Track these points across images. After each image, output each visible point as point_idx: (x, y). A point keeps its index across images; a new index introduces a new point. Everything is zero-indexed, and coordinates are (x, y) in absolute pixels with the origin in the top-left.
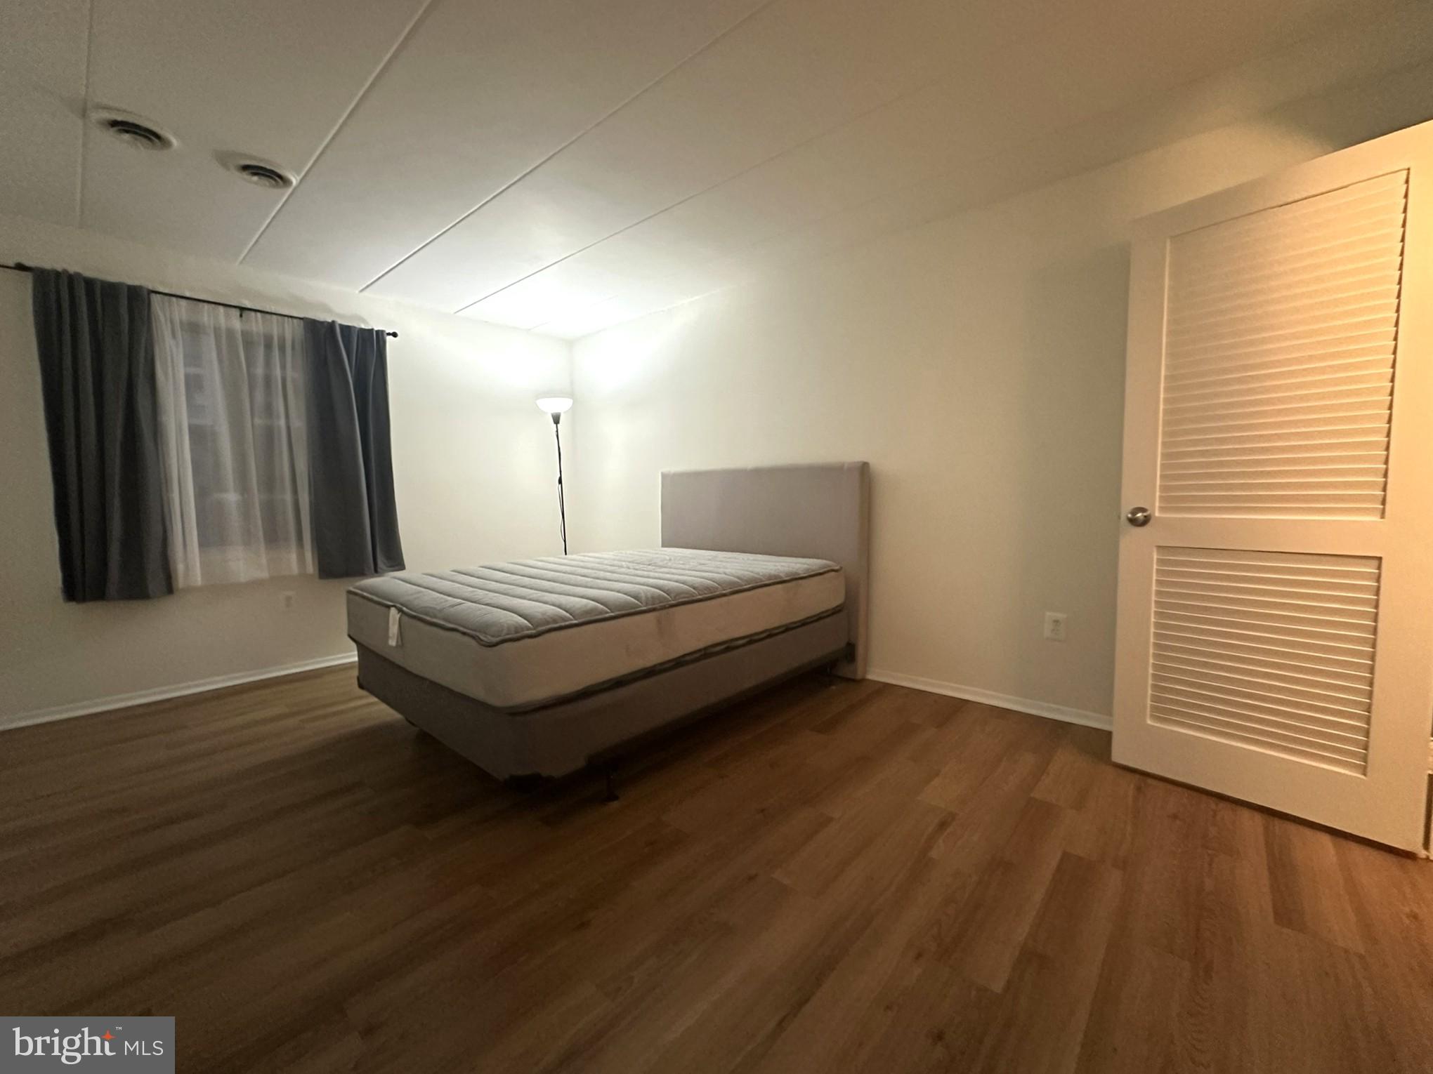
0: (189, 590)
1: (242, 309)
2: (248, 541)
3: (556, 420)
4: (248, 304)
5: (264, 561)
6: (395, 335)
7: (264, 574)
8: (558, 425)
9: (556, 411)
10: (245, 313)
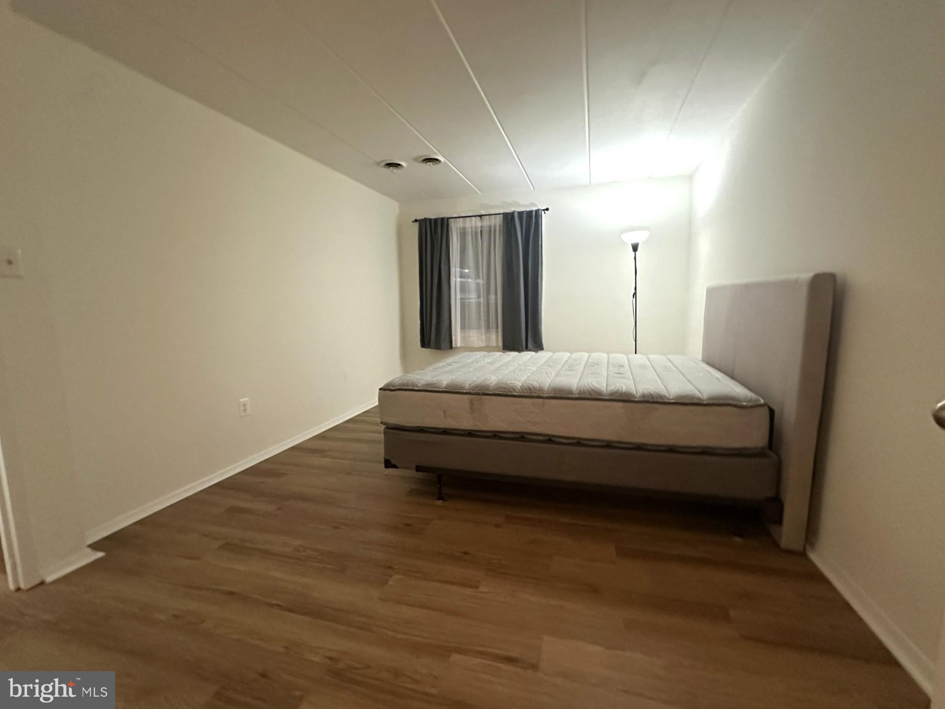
0: (457, 348)
1: (480, 216)
2: (479, 327)
3: (635, 248)
4: (483, 213)
5: (484, 338)
6: (547, 209)
7: (484, 345)
8: (637, 253)
9: (635, 242)
10: (483, 217)
